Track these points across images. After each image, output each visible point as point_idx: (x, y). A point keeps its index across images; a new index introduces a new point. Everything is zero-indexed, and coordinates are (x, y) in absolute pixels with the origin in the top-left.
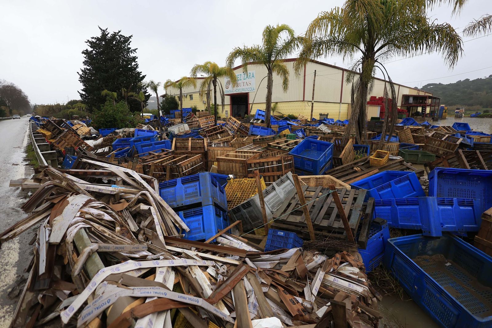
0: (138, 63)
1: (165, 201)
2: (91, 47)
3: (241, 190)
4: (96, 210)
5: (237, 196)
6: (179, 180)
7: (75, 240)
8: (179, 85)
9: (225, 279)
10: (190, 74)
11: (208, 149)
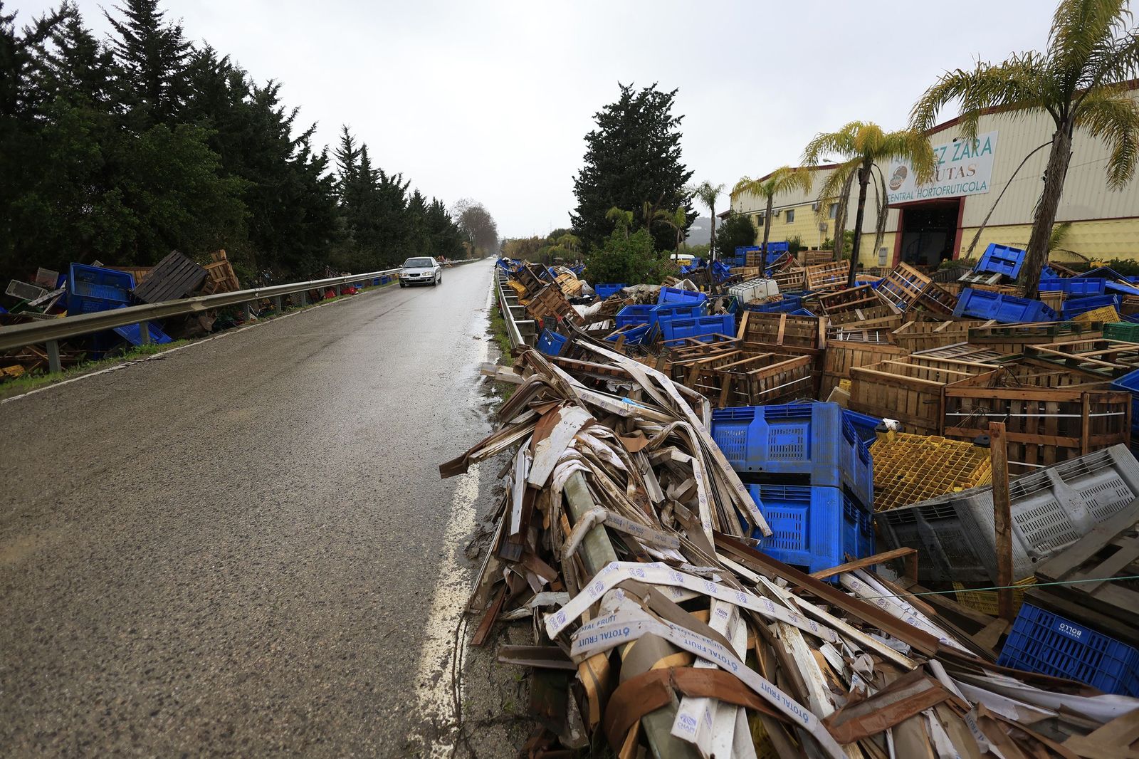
0: (682, 146)
1: (723, 453)
2: (601, 125)
3: (918, 465)
4: (599, 441)
5: (903, 480)
6: (760, 411)
7: (566, 490)
8: (768, 186)
9: (869, 694)
10: (801, 160)
11: (827, 345)
